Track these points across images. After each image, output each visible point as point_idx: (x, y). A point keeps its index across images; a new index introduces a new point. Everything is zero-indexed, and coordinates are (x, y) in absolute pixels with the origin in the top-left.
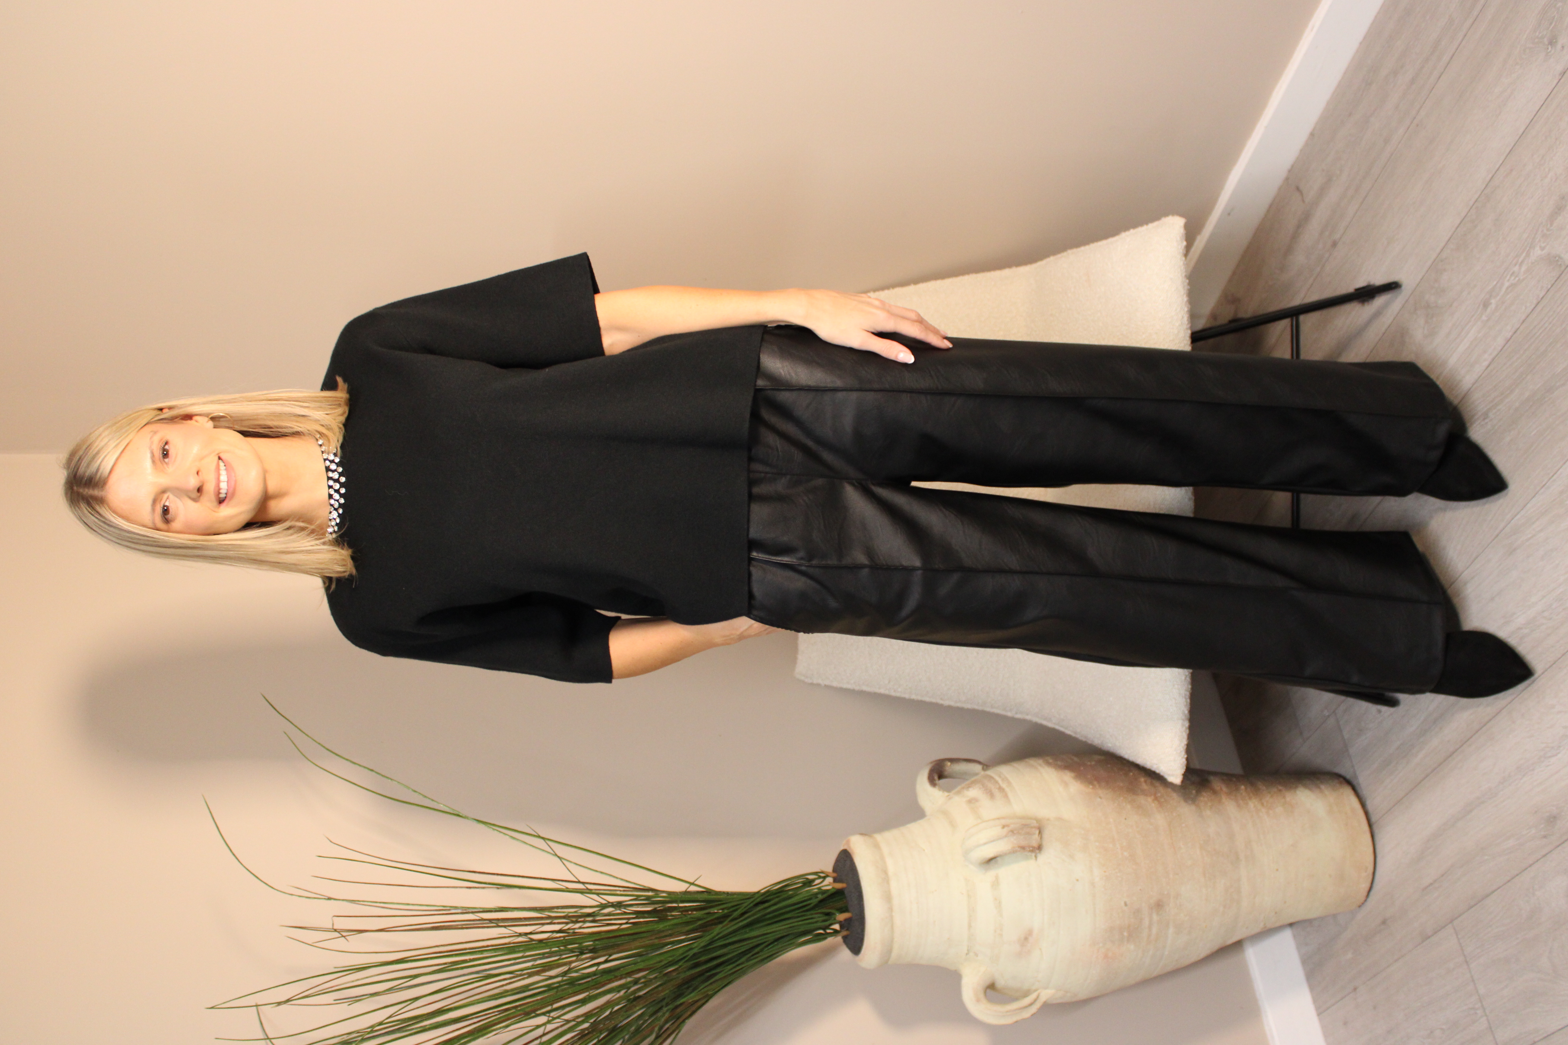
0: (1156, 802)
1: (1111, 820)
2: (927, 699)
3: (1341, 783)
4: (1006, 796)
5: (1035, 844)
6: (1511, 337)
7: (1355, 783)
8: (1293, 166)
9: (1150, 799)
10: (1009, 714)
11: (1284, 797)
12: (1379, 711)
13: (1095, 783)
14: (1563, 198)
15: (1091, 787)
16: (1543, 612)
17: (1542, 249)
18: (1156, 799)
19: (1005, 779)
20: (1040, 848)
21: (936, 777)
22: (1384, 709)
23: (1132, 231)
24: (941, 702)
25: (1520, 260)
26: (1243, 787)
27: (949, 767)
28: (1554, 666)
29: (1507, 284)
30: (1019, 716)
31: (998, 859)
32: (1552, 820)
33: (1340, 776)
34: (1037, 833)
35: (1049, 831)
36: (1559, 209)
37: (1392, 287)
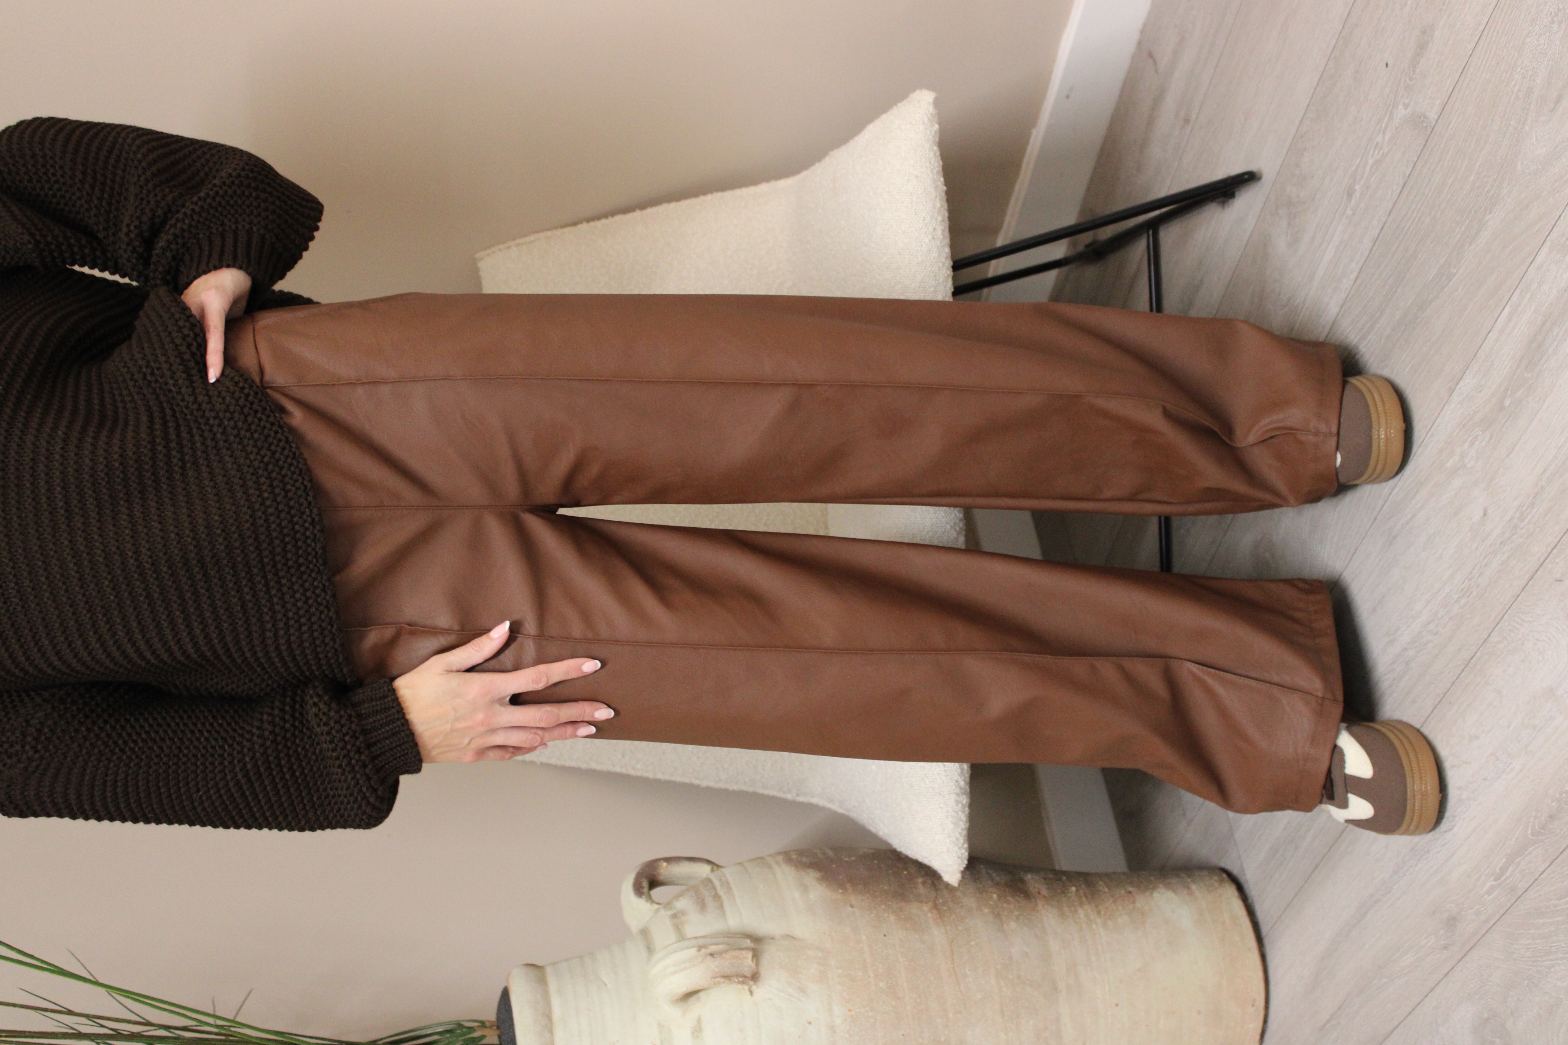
0: (934, 911)
1: (864, 937)
2: (678, 778)
3: (1222, 881)
4: (720, 907)
5: (748, 973)
6: (1379, 234)
7: (1242, 880)
8: (1144, 25)
9: (926, 908)
10: (789, 797)
11: (1134, 902)
13: (848, 886)
14: (1425, 32)
15: (840, 891)
17: (1406, 107)
18: (936, 906)
20: (755, 977)
21: (645, 884)
24: (696, 782)
25: (1383, 125)
26: (1073, 889)
27: (665, 871)
28: (1444, 700)
29: (1371, 161)
30: (801, 799)
31: (701, 994)
32: (1452, 922)
33: (1224, 871)
34: (750, 955)
35: (771, 954)
36: (1422, 48)
37: (1248, 178)
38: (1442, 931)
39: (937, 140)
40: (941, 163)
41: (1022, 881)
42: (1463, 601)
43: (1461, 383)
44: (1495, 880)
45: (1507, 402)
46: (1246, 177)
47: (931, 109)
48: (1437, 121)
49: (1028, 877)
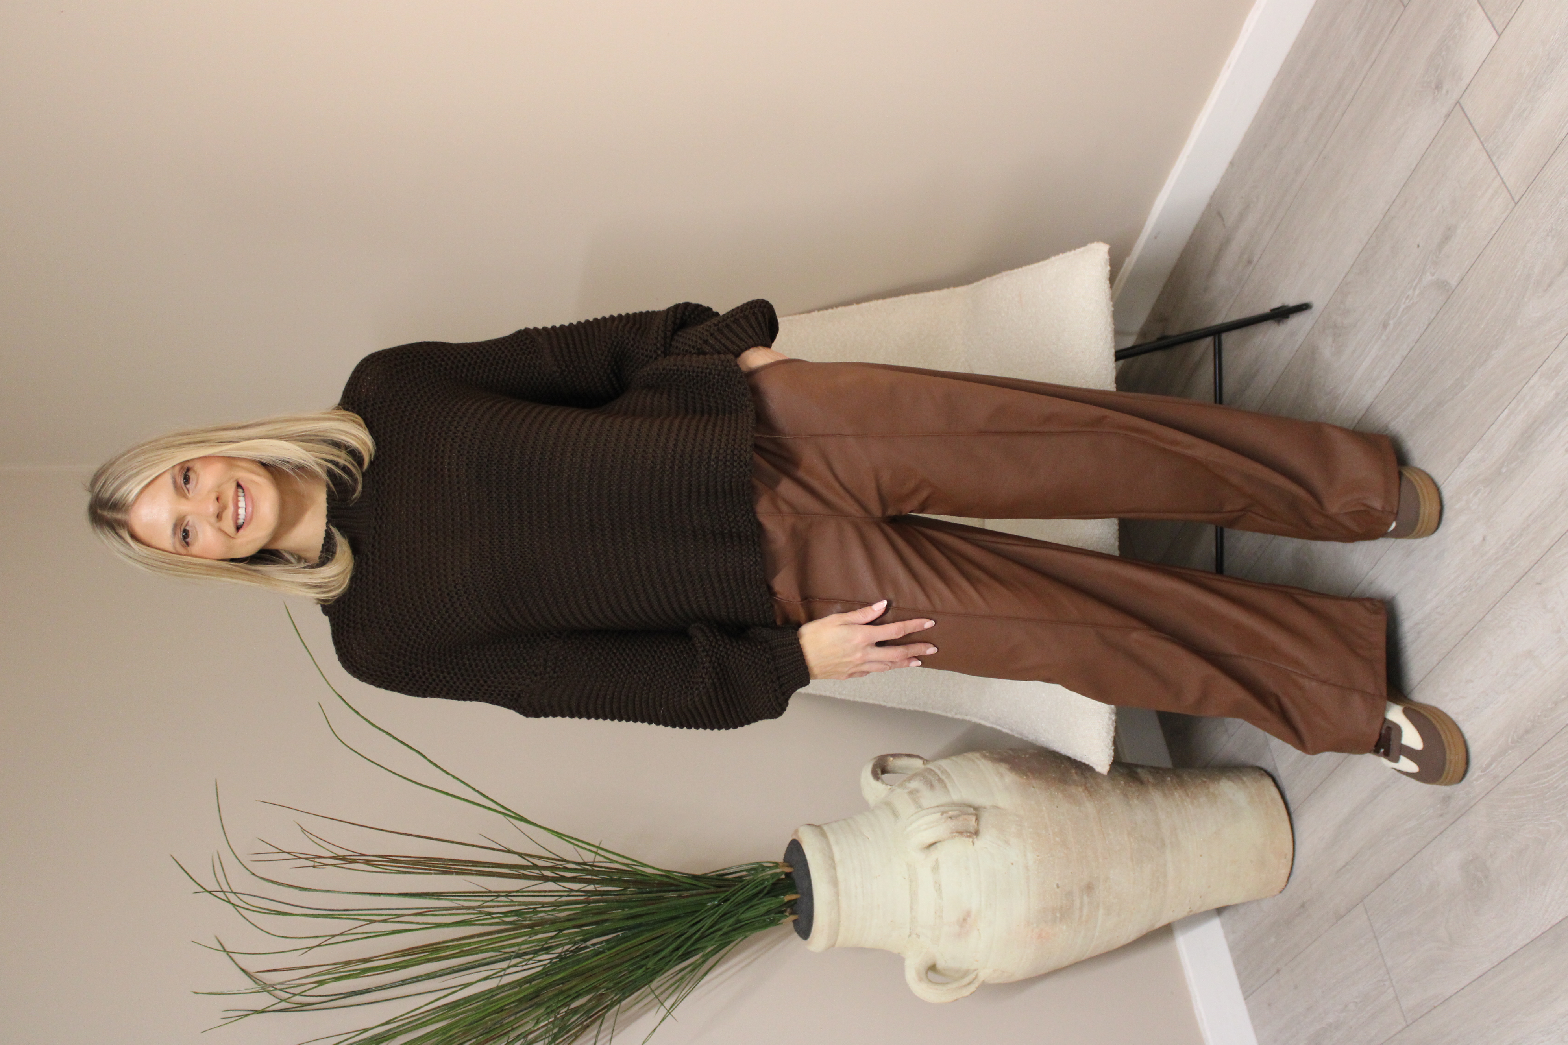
0: (1086, 792)
1: (1044, 808)
2: (871, 701)
3: (1262, 775)
4: (945, 787)
5: (972, 830)
6: (1407, 355)
7: (1275, 775)
8: (1214, 193)
9: (1080, 789)
10: (949, 715)
11: (1208, 788)
13: (1029, 774)
14: (1449, 229)
15: (1025, 778)
16: (1437, 607)
17: (1433, 274)
18: (1086, 788)
19: (944, 772)
20: (976, 833)
21: (879, 772)
23: (1061, 255)
24: (883, 704)
25: (1414, 284)
26: (1169, 779)
27: (892, 763)
28: (1447, 657)
29: (1403, 306)
30: (958, 717)
31: (938, 844)
33: (1261, 769)
34: (974, 818)
35: (985, 817)
36: (1446, 238)
37: (1303, 308)
38: (1439, 806)
41: (1137, 773)
42: (1465, 594)
43: (1469, 455)
44: (1482, 772)
45: (1504, 470)
47: (1107, 257)
48: (1457, 286)
49: (1139, 770)
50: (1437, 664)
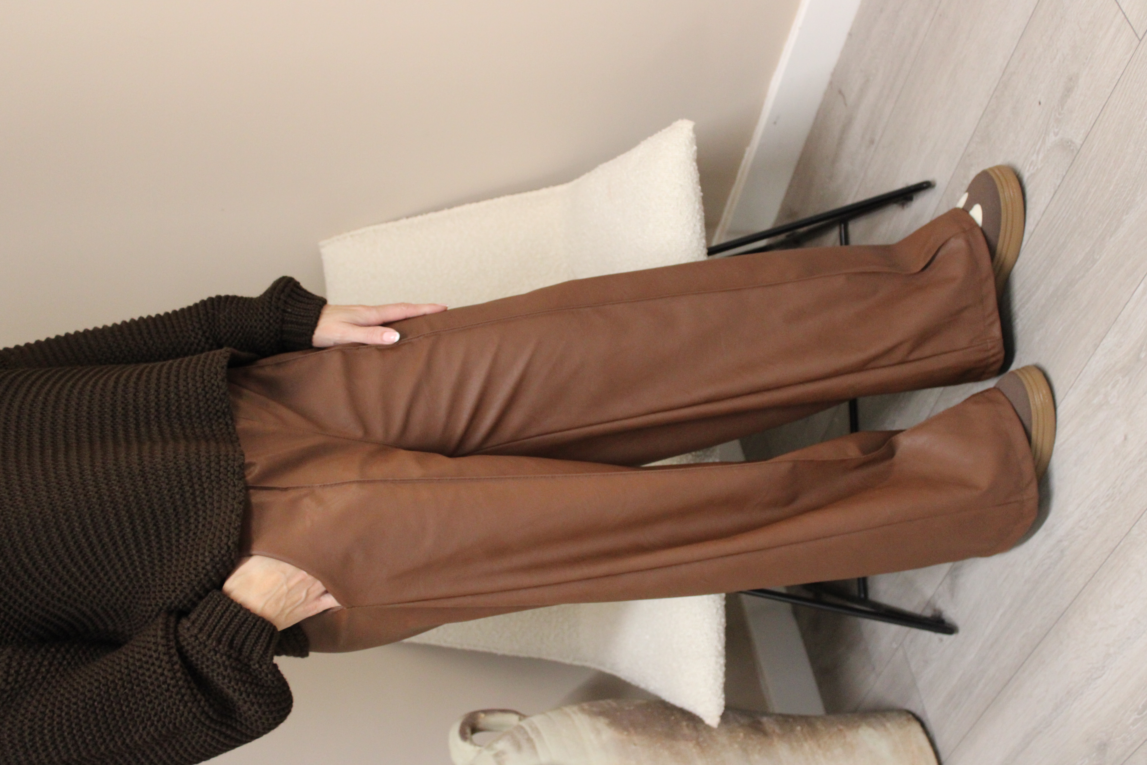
0: (697, 747)
3: (909, 720)
4: (533, 747)
6: (1034, 230)
7: (924, 719)
9: (691, 745)
10: (568, 661)
11: (845, 737)
12: (941, 640)
13: (631, 728)
14: (1071, 79)
15: (625, 733)
16: (1080, 521)
17: (1056, 134)
18: (698, 744)
19: (536, 730)
21: (468, 731)
22: (945, 637)
23: (649, 139)
25: (1037, 148)
26: (799, 728)
27: (484, 720)
28: (1093, 579)
30: (577, 663)
32: (1103, 747)
33: (909, 712)
36: (1068, 91)
37: (924, 186)
39: (696, 157)
40: (698, 175)
41: (760, 723)
42: (1108, 504)
43: (1104, 341)
44: (1139, 714)
46: (925, 185)
47: (691, 134)
48: (1082, 145)
49: (764, 719)
50: (1084, 588)
